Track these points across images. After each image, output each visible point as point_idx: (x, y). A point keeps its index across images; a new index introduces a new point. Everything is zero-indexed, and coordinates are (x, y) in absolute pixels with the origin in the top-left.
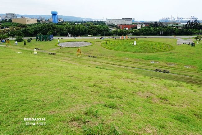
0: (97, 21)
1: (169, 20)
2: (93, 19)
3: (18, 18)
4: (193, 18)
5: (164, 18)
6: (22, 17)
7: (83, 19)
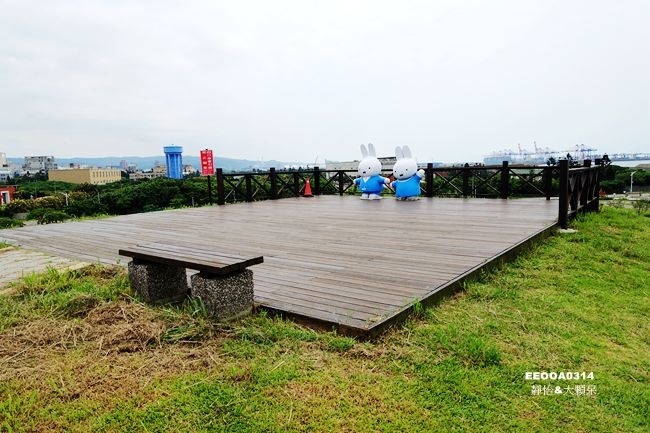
0: (297, 168)
1: (513, 157)
2: (287, 164)
3: (60, 168)
4: (582, 151)
5: (497, 151)
6: (72, 165)
7: (255, 163)
